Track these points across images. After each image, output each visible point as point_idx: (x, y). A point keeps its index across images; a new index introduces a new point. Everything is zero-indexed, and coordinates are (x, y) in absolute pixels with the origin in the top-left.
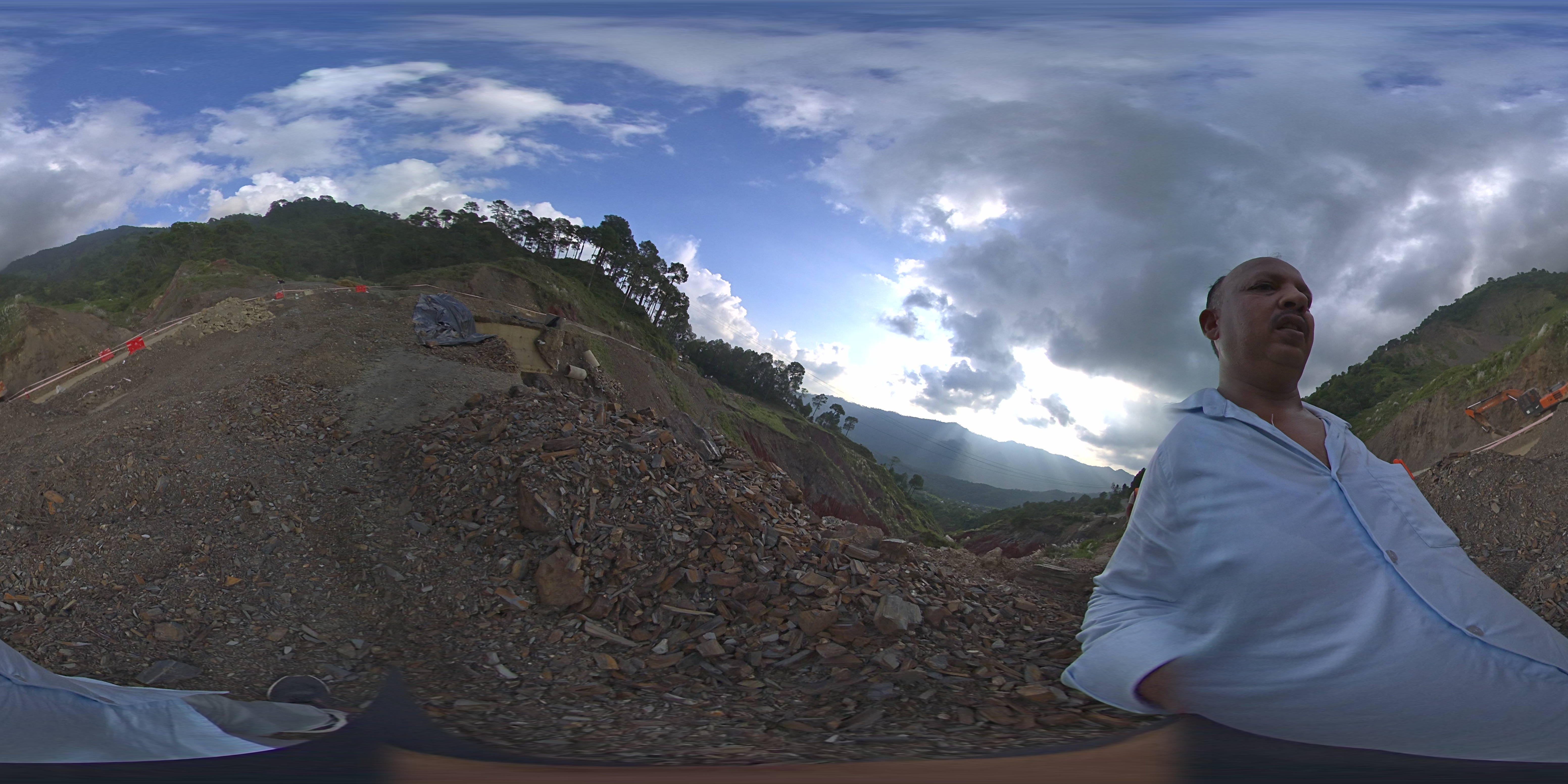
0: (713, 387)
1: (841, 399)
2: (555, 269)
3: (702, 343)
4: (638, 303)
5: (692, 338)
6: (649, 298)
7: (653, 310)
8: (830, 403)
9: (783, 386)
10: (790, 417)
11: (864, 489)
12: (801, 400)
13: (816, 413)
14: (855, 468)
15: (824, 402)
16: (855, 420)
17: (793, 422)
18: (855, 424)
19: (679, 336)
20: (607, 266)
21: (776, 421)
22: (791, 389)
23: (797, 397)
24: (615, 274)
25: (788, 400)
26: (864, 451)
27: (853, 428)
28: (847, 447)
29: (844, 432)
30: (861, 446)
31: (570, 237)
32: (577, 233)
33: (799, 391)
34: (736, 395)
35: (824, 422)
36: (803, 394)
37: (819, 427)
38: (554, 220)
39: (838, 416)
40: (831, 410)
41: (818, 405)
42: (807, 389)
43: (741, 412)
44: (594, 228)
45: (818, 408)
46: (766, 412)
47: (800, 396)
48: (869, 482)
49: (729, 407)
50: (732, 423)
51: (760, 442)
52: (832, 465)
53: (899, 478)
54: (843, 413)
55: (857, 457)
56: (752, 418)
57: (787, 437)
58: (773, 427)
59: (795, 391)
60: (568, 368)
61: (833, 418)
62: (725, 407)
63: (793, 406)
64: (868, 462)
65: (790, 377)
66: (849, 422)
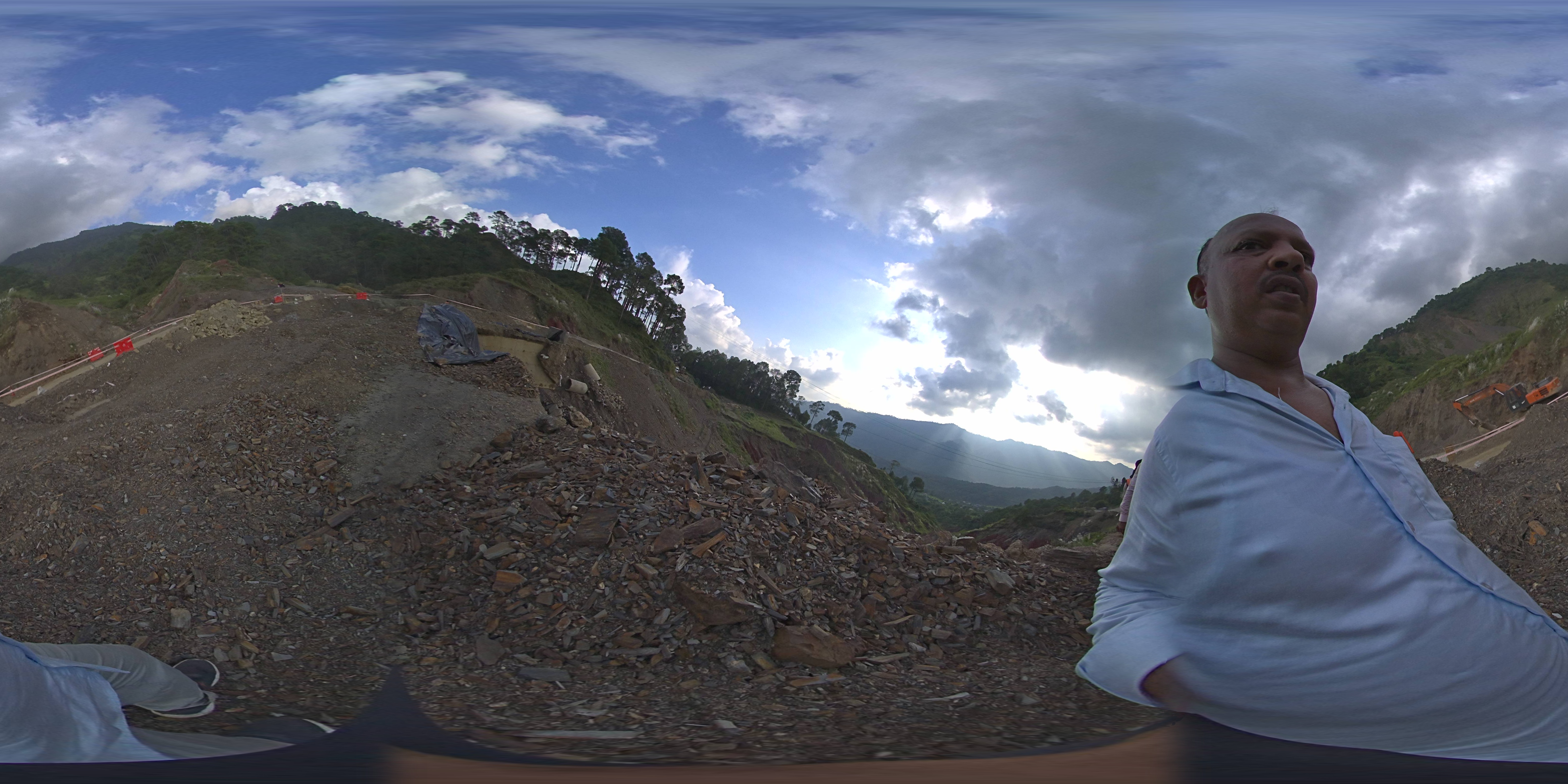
0: (712, 398)
1: (837, 405)
2: (554, 281)
3: (698, 354)
4: (634, 314)
5: (688, 349)
6: (645, 310)
7: (649, 321)
8: (827, 410)
9: (780, 395)
10: (789, 426)
12: (798, 408)
13: (814, 420)
14: (856, 473)
15: (821, 409)
16: (854, 426)
17: (792, 430)
18: (853, 430)
19: (675, 347)
20: (604, 277)
21: (774, 429)
22: (788, 397)
23: (795, 405)
24: (612, 286)
25: (786, 408)
26: (863, 457)
27: (851, 434)
28: (846, 452)
29: (842, 438)
30: (860, 451)
31: (568, 249)
32: (575, 245)
33: (796, 399)
34: (733, 405)
35: (822, 429)
36: (800, 402)
37: (818, 434)
38: (552, 231)
39: (836, 422)
40: (828, 417)
41: (816, 411)
42: (804, 397)
43: (739, 422)
44: (592, 240)
45: (816, 415)
46: (764, 421)
47: (798, 404)
48: (870, 487)
49: (728, 417)
50: (732, 433)
51: (760, 451)
52: (833, 471)
53: (900, 482)
54: (841, 419)
55: (857, 462)
56: (751, 428)
57: (787, 445)
58: (772, 436)
59: (792, 399)
60: (570, 382)
61: (831, 424)
62: (724, 418)
63: (791, 414)
64: (868, 468)
65: (786, 385)
66: (847, 428)
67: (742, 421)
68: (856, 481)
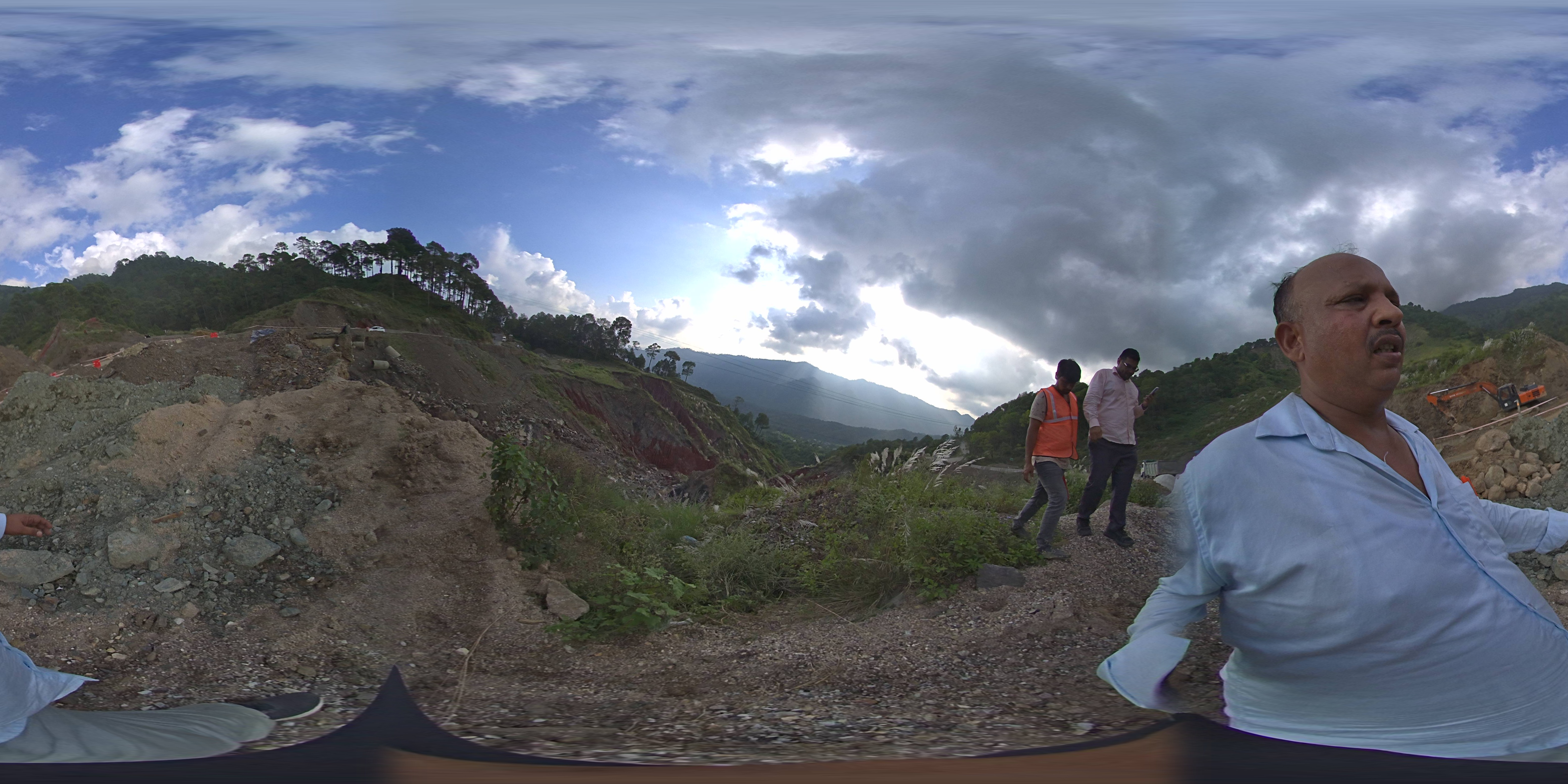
0: (529, 355)
1: (675, 347)
3: (523, 319)
5: (515, 318)
8: (663, 352)
9: (612, 343)
10: (624, 371)
11: (703, 432)
12: (633, 353)
13: (650, 363)
14: (695, 411)
15: (657, 352)
16: (695, 365)
17: (625, 374)
19: (504, 319)
21: (606, 376)
22: (620, 344)
23: (629, 350)
25: (620, 355)
26: (704, 394)
27: (691, 372)
28: (686, 391)
29: (682, 377)
30: (701, 390)
31: (370, 256)
33: (630, 345)
34: (561, 359)
35: (661, 370)
37: (654, 375)
39: (674, 362)
40: (665, 358)
41: (652, 355)
42: (638, 342)
43: (562, 372)
45: (652, 358)
46: (594, 370)
47: (632, 349)
48: (710, 424)
49: (547, 369)
50: (550, 383)
51: (584, 397)
52: (659, 407)
53: (745, 418)
54: (679, 359)
55: (696, 400)
56: (576, 377)
57: (612, 387)
58: (597, 380)
59: (625, 344)
60: (373, 363)
61: (669, 365)
62: (542, 370)
63: (626, 360)
64: (709, 405)
65: (616, 332)
66: (686, 368)
67: (564, 370)
68: (694, 418)
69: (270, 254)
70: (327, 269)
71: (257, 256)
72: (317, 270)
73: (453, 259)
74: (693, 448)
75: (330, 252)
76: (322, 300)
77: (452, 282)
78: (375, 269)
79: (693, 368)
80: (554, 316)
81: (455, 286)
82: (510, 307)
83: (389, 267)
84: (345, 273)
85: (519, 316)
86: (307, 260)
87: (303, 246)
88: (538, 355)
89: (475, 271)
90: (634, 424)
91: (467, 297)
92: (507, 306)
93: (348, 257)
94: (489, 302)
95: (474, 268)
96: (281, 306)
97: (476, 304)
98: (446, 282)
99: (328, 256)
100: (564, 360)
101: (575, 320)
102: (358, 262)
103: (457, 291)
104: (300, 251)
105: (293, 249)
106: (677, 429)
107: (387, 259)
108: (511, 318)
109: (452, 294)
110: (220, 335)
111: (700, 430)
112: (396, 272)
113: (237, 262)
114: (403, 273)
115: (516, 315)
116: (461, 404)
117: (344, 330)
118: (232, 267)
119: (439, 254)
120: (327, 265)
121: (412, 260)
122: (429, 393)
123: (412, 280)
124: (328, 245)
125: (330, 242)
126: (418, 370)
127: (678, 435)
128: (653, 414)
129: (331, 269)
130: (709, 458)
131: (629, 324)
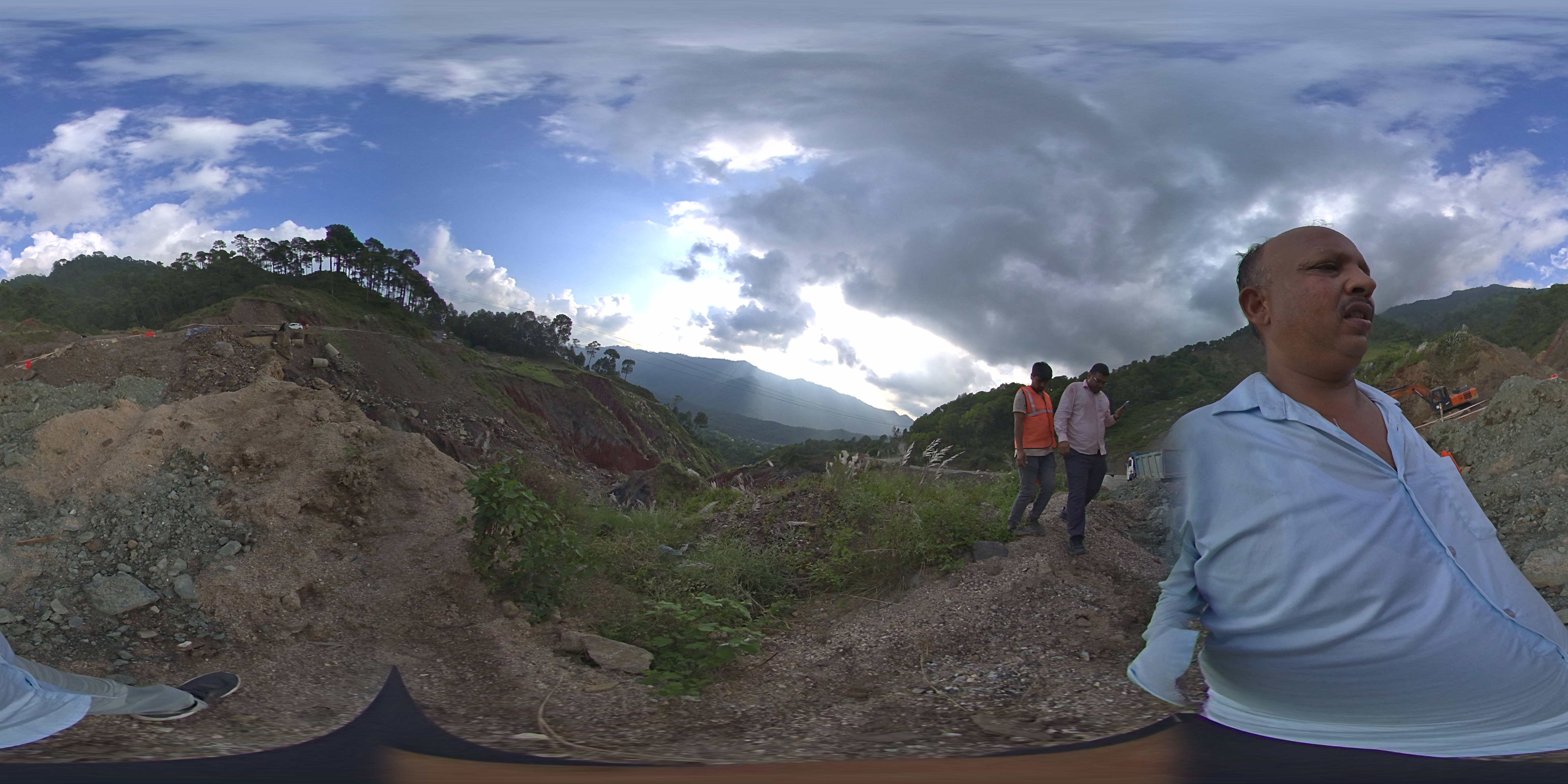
3: (464, 316)
5: (457, 314)
8: (603, 350)
9: (552, 340)
10: (563, 369)
11: (643, 431)
12: (573, 351)
13: (590, 361)
14: (633, 409)
15: (597, 350)
16: (632, 363)
17: (565, 372)
18: (630, 366)
19: (441, 314)
21: (545, 374)
22: (561, 341)
23: (568, 348)
25: (559, 352)
26: (643, 392)
27: (631, 371)
28: (626, 390)
29: (622, 375)
30: (640, 388)
31: (309, 253)
33: (570, 343)
35: (600, 368)
37: (594, 373)
39: (614, 360)
40: (605, 356)
41: (592, 352)
42: (578, 339)
43: (501, 370)
45: (592, 356)
46: (533, 367)
47: (572, 347)
48: (649, 423)
49: (487, 367)
50: (490, 380)
51: (524, 394)
52: (600, 406)
53: (683, 417)
54: (618, 357)
55: (636, 398)
56: (516, 374)
57: (552, 385)
58: (537, 378)
59: (565, 342)
60: (312, 360)
61: (609, 363)
62: (483, 368)
63: (566, 358)
64: (648, 403)
65: (557, 330)
66: (626, 366)
67: (504, 368)
68: (633, 417)
69: (208, 252)
70: (266, 266)
71: (194, 255)
72: (256, 268)
73: (393, 255)
74: (633, 446)
75: (268, 250)
76: (261, 298)
77: (391, 279)
78: (315, 266)
79: (633, 366)
80: (495, 314)
81: (395, 283)
82: (451, 304)
83: (328, 264)
84: (284, 271)
85: (459, 313)
86: (245, 258)
87: (241, 244)
88: (478, 353)
89: (415, 267)
90: (573, 422)
91: (407, 294)
92: (448, 304)
93: (287, 254)
94: (429, 299)
95: (414, 264)
96: (218, 304)
97: (416, 301)
98: (386, 279)
99: (267, 254)
100: (504, 357)
101: (515, 318)
102: (298, 260)
103: (396, 288)
104: (238, 249)
105: (231, 247)
106: (617, 428)
107: (326, 255)
108: (451, 315)
109: (391, 291)
110: (157, 333)
111: (639, 429)
112: (334, 269)
113: (174, 261)
114: (342, 270)
115: (456, 312)
116: (400, 403)
117: (282, 328)
118: (170, 266)
119: (377, 251)
120: (265, 263)
121: (351, 257)
122: (368, 391)
123: (351, 277)
124: (267, 243)
125: (268, 240)
126: (357, 367)
127: (617, 433)
128: (592, 412)
129: (270, 267)
130: (648, 457)
131: (569, 323)
